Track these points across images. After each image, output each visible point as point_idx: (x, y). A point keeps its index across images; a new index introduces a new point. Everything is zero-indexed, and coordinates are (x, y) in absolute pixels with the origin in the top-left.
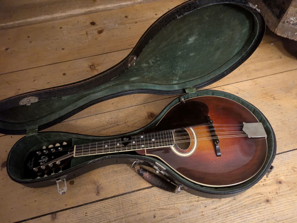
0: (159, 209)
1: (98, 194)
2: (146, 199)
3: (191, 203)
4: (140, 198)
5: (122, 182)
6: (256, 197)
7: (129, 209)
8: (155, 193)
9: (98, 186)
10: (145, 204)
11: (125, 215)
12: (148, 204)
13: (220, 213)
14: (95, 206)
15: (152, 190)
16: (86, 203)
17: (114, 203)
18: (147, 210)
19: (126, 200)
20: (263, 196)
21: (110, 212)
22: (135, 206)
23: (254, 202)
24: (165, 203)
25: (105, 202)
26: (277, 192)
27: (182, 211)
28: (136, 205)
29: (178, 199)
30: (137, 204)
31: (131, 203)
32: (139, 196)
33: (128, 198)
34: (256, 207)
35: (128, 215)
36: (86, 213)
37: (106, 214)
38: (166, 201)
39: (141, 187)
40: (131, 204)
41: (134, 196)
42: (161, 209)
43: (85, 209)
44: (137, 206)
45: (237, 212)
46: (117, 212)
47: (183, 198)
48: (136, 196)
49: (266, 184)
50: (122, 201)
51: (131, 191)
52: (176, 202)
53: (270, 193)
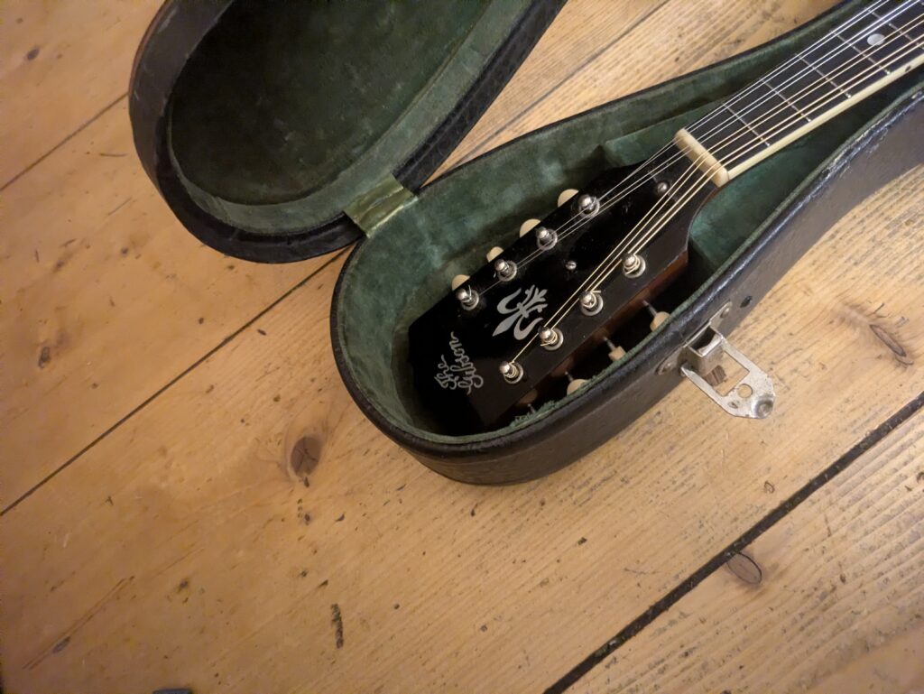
1: (906, 360)
9: (871, 326)
43: (893, 456)
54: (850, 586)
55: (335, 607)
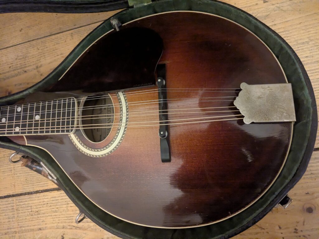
0: (71, 227)
2: (54, 207)
4: (44, 204)
5: (20, 173)
7: (26, 219)
10: (51, 216)
11: (21, 227)
12: (55, 215)
17: (7, 207)
18: (53, 225)
22: (35, 216)
30: (39, 214)
31: (30, 210)
32: (44, 202)
33: (26, 201)
35: (24, 229)
39: (47, 186)
40: (31, 213)
42: (74, 227)
44: (38, 216)
46: (9, 221)
48: (39, 201)
50: (18, 205)
51: (32, 190)
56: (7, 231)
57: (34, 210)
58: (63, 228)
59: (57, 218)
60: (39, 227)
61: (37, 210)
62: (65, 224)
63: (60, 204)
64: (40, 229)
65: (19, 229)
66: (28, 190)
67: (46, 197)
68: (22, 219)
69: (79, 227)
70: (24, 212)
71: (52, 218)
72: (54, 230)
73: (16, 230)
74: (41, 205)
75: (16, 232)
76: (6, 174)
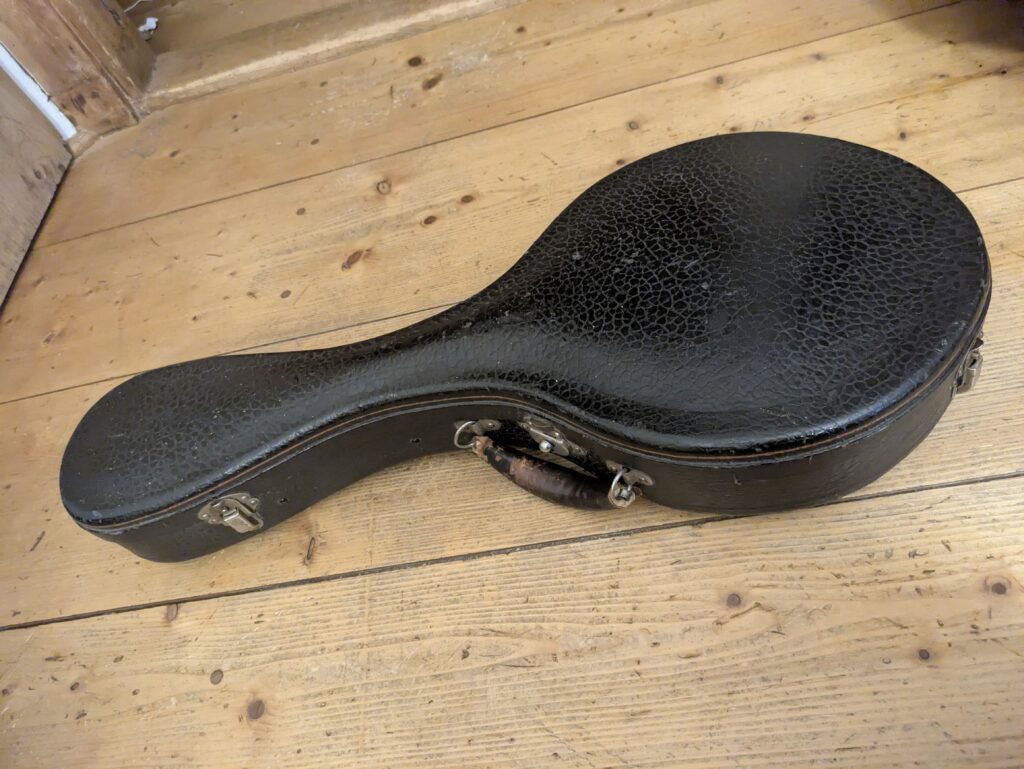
0: (486, 632)
1: (307, 562)
2: (452, 592)
3: (605, 626)
4: (432, 587)
5: (386, 530)
6: (874, 634)
7: (388, 617)
8: (484, 578)
9: (313, 539)
10: (445, 610)
11: (375, 634)
12: (453, 609)
13: (710, 674)
14: (290, 596)
15: (476, 565)
16: (268, 583)
17: (349, 595)
18: (445, 628)
19: (387, 589)
20: (906, 635)
21: (329, 620)
22: (408, 612)
23: (863, 650)
24: (510, 614)
25: (323, 587)
26: (977, 624)
27: (566, 649)
28: (414, 608)
29: (558, 606)
30: (419, 607)
31: (400, 600)
32: (432, 582)
33: (393, 582)
34: (866, 674)
35: (380, 637)
36: (260, 616)
37: (316, 625)
38: (517, 608)
39: (442, 551)
40: (400, 605)
41: (412, 579)
42: (493, 631)
43: (262, 601)
44: (416, 611)
45: (781, 680)
46: (351, 623)
47: (579, 604)
48: (421, 581)
49: (931, 588)
50: (375, 591)
51: (408, 560)
52: (552, 614)
53: (941, 625)
54: (196, 643)
55: (44, 533)
56: (342, 643)
57: (409, 599)
58: (469, 634)
59: (456, 614)
60: (416, 633)
61: (414, 599)
62: (472, 626)
63: (465, 585)
64: (417, 638)
65: (370, 638)
66: (399, 562)
67: (437, 574)
68: (380, 619)
69: (504, 630)
70: (386, 604)
71: (447, 615)
72: (447, 639)
73: (365, 640)
74: (425, 588)
75: (362, 645)
76: (357, 532)
